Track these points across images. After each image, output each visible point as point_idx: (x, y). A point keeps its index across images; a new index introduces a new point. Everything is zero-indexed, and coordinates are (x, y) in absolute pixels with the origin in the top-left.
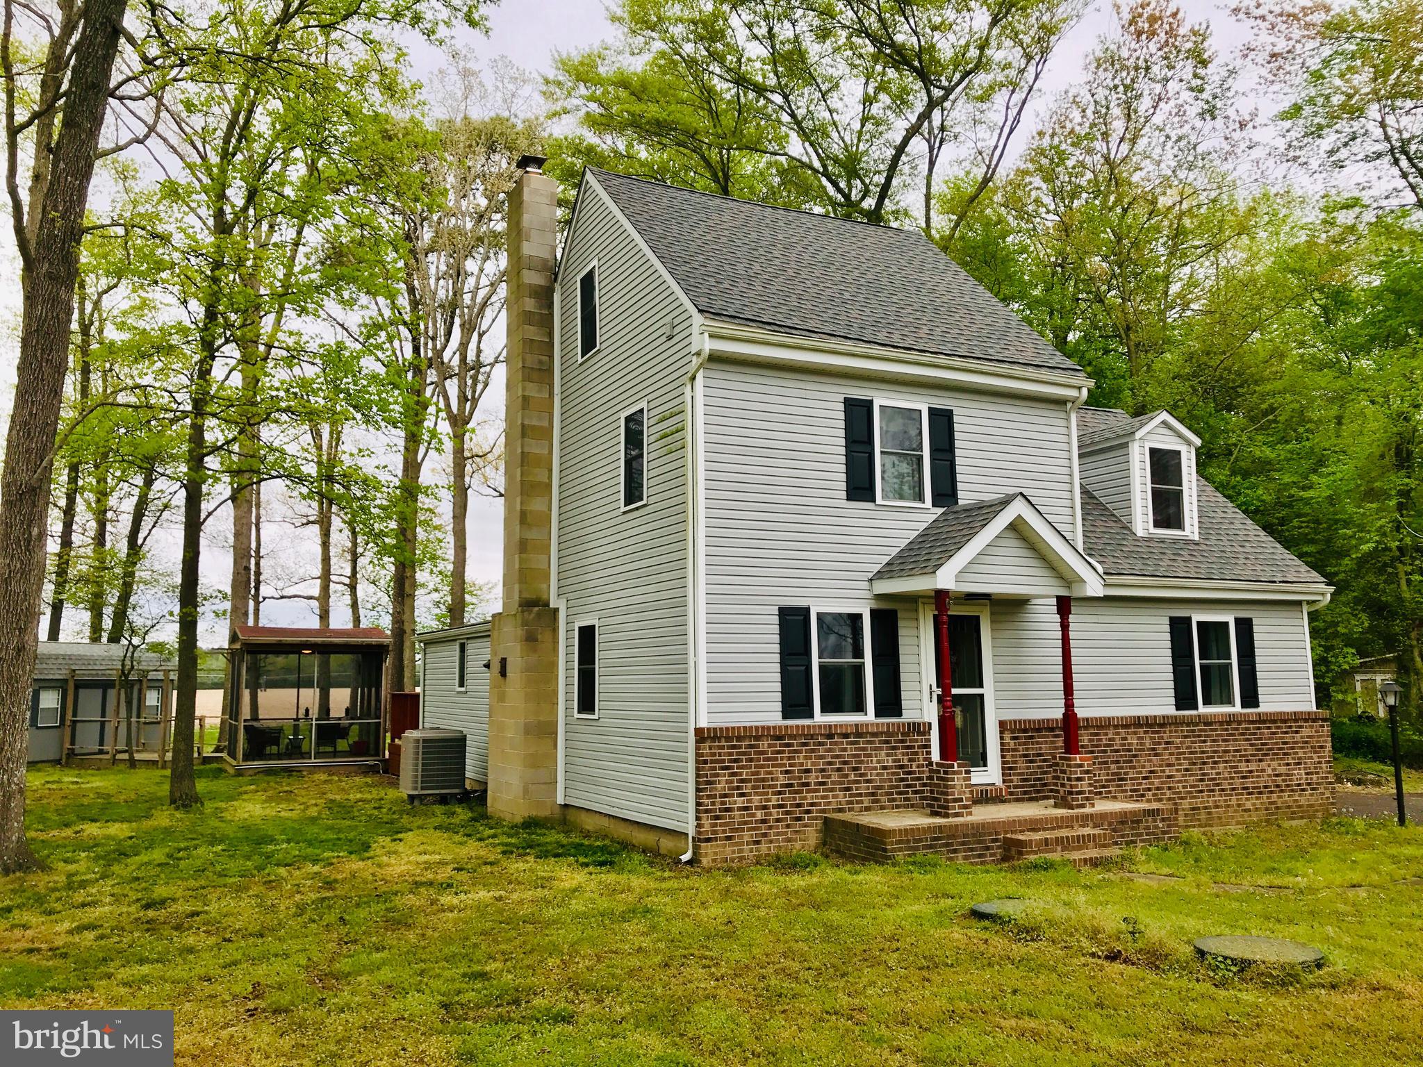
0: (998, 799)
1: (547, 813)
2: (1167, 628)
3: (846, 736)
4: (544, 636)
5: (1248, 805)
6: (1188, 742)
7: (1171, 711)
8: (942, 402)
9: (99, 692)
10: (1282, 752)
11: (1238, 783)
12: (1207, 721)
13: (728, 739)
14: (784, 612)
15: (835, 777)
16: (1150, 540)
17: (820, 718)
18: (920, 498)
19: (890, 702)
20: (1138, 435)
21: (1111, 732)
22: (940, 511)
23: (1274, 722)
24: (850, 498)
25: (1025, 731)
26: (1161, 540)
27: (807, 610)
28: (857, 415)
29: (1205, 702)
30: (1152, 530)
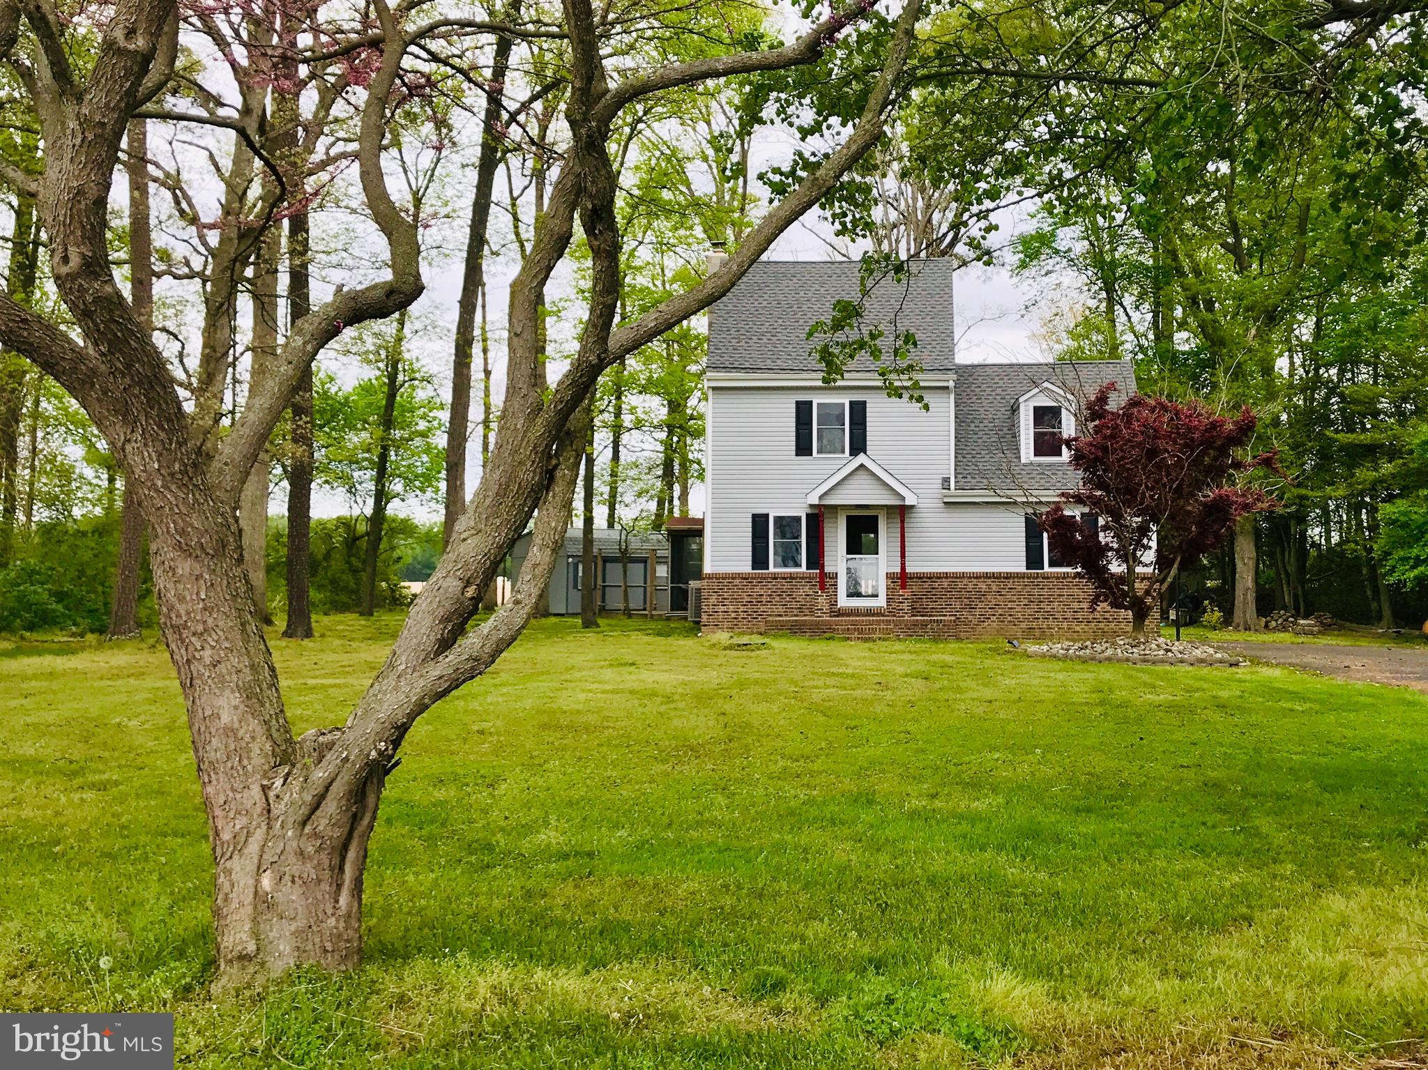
0: (880, 615)
2: (1024, 520)
3: (785, 579)
5: (1078, 629)
6: (1028, 589)
7: (1023, 570)
8: (858, 397)
9: (620, 566)
12: (1046, 577)
13: (717, 578)
14: (754, 516)
15: (778, 599)
16: (1031, 464)
17: (772, 569)
18: (843, 452)
19: (816, 562)
20: (1022, 400)
21: (965, 581)
24: (797, 455)
25: (895, 578)
26: (1040, 465)
27: (767, 515)
28: (803, 411)
29: (1051, 565)
30: (1033, 458)
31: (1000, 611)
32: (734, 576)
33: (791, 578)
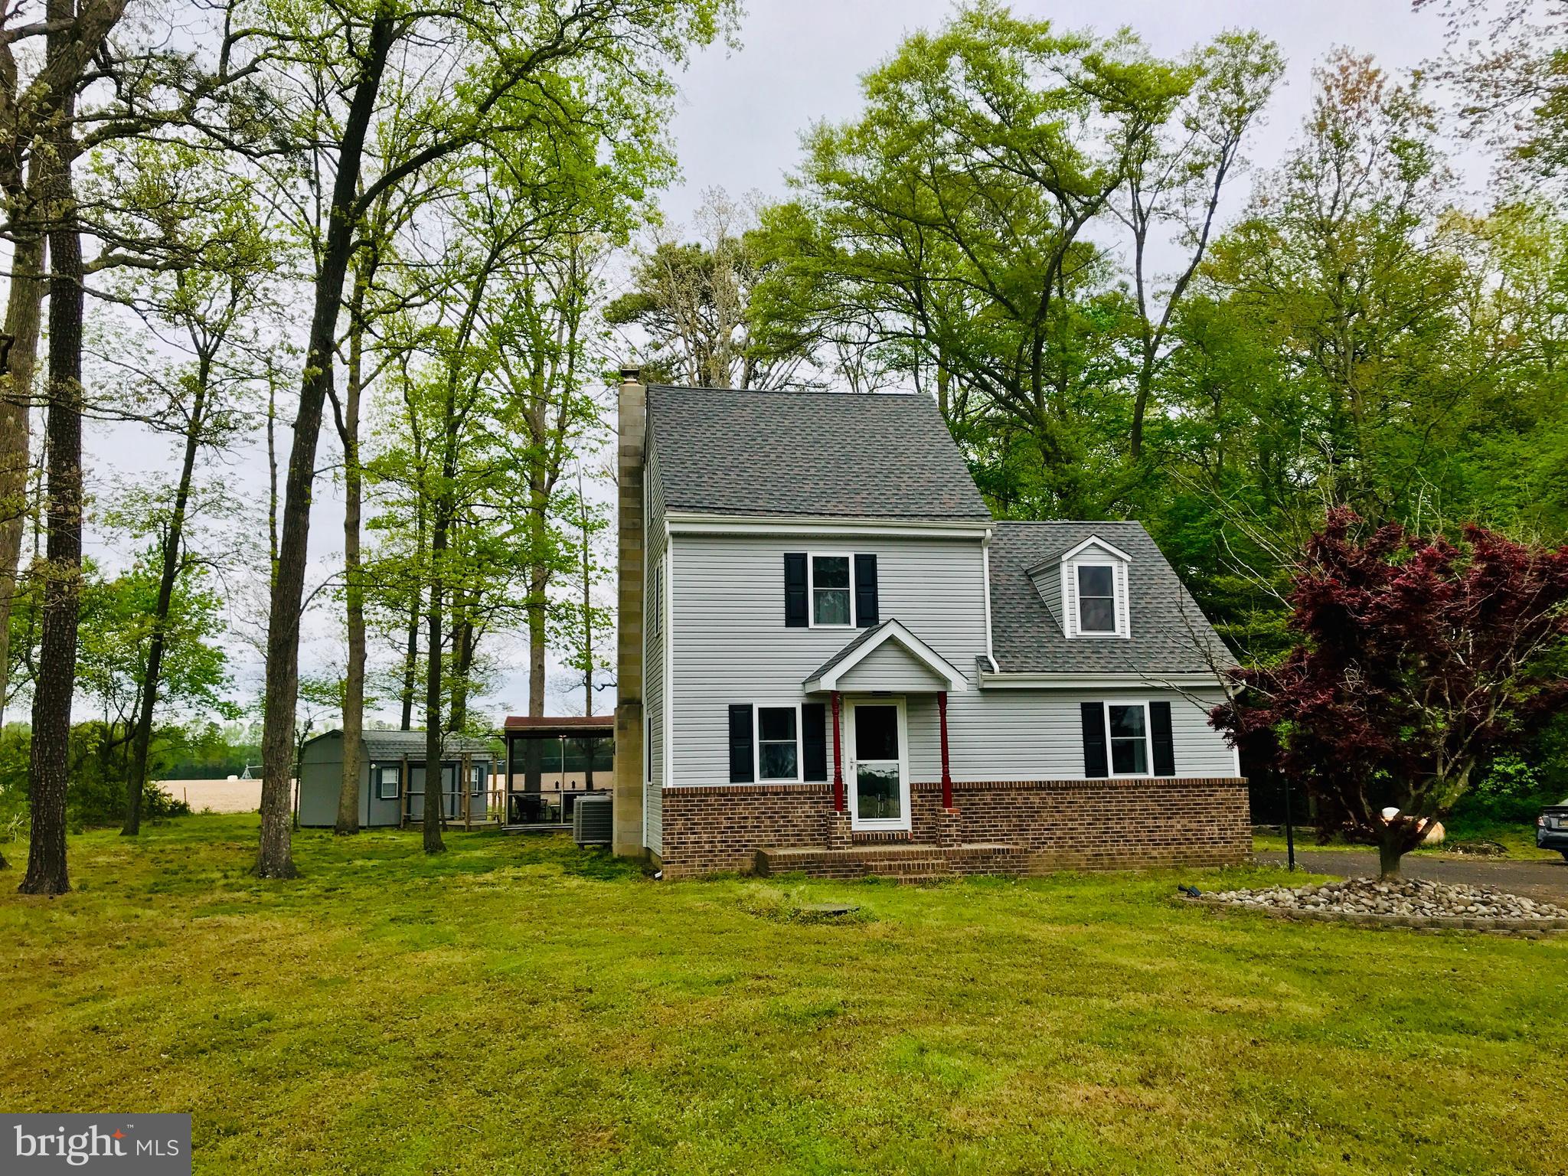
0: (905, 841)
1: (636, 854)
2: (1079, 712)
3: (777, 794)
4: (632, 726)
5: (1155, 853)
6: (1092, 802)
7: (1081, 777)
8: (866, 550)
10: (1195, 812)
11: (1144, 835)
12: (1113, 786)
13: (684, 796)
14: (733, 708)
15: (768, 822)
16: (1078, 640)
17: (758, 781)
18: (848, 621)
19: (815, 770)
20: (1065, 557)
21: (1013, 794)
22: (863, 630)
23: (1186, 787)
24: (787, 625)
25: (931, 791)
26: (1089, 641)
27: (751, 707)
28: (794, 565)
29: (1116, 771)
30: (1079, 632)
31: (1059, 833)
32: (708, 792)
33: (786, 793)
